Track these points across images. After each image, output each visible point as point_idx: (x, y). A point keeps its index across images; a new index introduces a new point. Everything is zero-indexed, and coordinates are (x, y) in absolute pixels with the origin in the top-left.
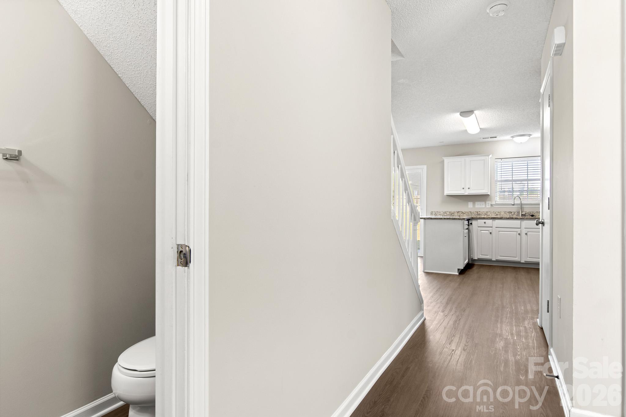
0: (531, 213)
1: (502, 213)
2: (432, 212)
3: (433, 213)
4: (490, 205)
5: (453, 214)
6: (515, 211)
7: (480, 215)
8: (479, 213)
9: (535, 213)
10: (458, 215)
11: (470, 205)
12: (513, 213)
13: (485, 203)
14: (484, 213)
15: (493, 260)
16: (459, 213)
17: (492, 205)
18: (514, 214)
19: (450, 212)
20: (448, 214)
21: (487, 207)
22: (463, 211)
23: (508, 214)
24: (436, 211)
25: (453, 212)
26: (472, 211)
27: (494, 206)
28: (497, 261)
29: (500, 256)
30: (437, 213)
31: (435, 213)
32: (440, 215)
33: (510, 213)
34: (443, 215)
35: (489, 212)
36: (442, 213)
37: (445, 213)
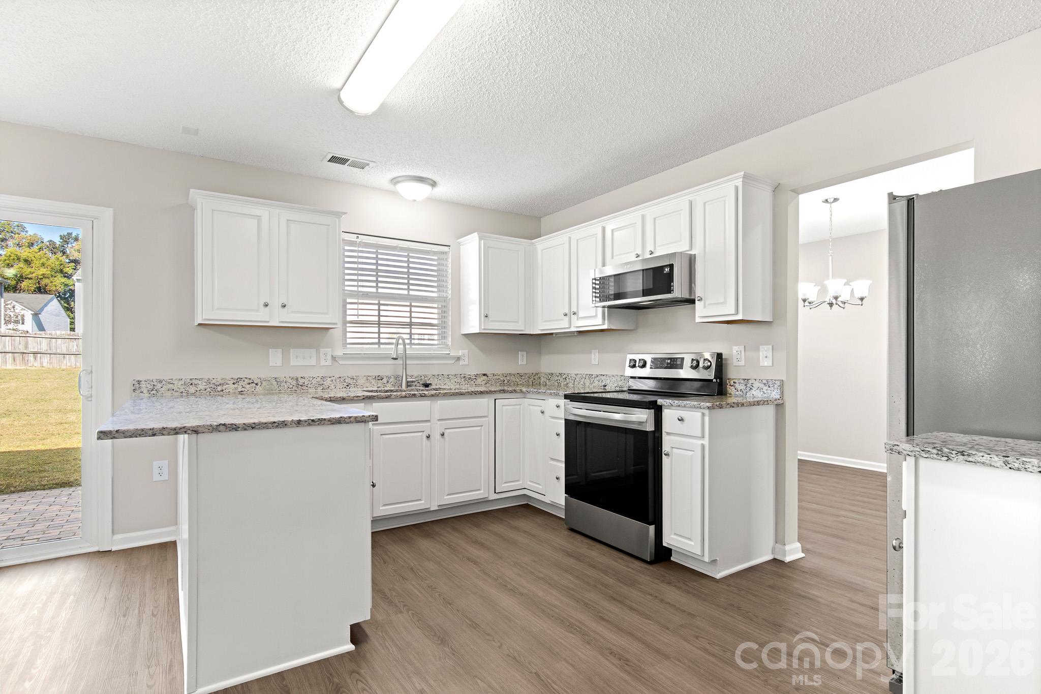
0: (423, 378)
1: (362, 381)
2: (139, 382)
3: (143, 385)
4: (329, 358)
5: (219, 388)
6: (388, 373)
7: (304, 388)
8: (301, 381)
9: (429, 377)
10: (236, 389)
11: (275, 358)
12: (385, 380)
13: (318, 352)
14: (314, 382)
16: (241, 383)
17: (334, 358)
18: (388, 382)
19: (209, 381)
20: (201, 387)
21: (323, 363)
22: (254, 377)
23: (373, 382)
24: (154, 377)
25: (221, 382)
26: (280, 375)
27: (341, 362)
30: (159, 386)
31: (151, 387)
32: (169, 394)
33: (378, 380)
34: (182, 392)
35: (329, 379)
36: (180, 384)
37: (191, 384)
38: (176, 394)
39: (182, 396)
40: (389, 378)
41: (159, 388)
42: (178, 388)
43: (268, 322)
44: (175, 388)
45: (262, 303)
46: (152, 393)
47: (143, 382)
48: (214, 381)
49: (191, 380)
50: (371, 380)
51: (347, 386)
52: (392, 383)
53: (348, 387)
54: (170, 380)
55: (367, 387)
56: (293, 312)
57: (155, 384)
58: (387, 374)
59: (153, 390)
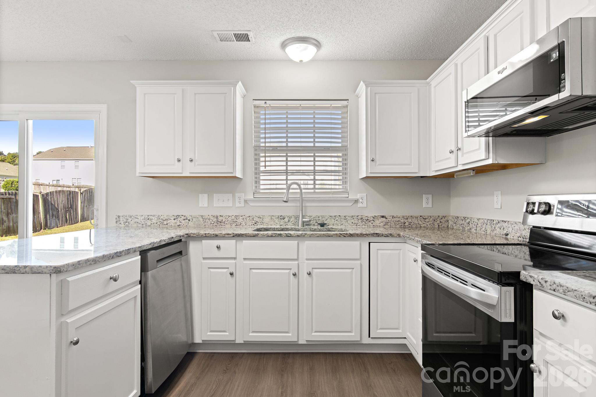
0: (320, 218)
1: (267, 220)
2: (119, 217)
3: (121, 219)
4: (242, 201)
5: (165, 223)
6: (290, 214)
7: (223, 224)
8: (220, 219)
9: (327, 218)
10: (176, 223)
11: (203, 200)
12: (286, 220)
13: (234, 196)
14: (230, 219)
15: (237, 342)
16: (179, 219)
17: (246, 201)
18: (289, 221)
19: (159, 217)
20: (154, 221)
21: (238, 205)
22: (187, 214)
23: (277, 221)
24: (127, 213)
25: (166, 218)
26: (205, 213)
27: (252, 204)
28: (247, 344)
29: (253, 332)
30: (130, 219)
31: (126, 220)
32: (135, 225)
33: (281, 219)
34: (143, 225)
35: (241, 218)
36: (142, 219)
37: (148, 219)
38: (140, 225)
39: (143, 227)
40: (290, 217)
41: (130, 221)
42: (140, 221)
43: (182, 173)
44: (139, 221)
45: (176, 160)
46: (126, 224)
47: (121, 217)
48: (162, 217)
49: (148, 216)
50: (275, 219)
51: (255, 223)
52: (292, 222)
53: (256, 225)
54: (136, 216)
55: (271, 225)
56: (198, 165)
57: (128, 218)
58: (288, 215)
59: (126, 222)
